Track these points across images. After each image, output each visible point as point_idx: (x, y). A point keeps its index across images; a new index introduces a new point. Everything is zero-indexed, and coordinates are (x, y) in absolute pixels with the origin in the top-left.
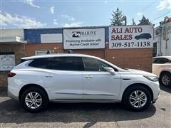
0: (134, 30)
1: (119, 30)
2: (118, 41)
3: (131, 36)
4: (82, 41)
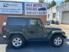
0: (38, 5)
1: (30, 5)
3: (36, 9)
4: (9, 9)
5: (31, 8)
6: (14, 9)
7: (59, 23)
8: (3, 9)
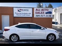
4: (22, 13)
5: (40, 12)
6: (26, 13)
7: (58, 24)
8: (18, 13)
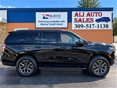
0: (95, 14)
2: (80, 23)
3: (92, 20)
4: (50, 21)
5: (83, 19)
8: (43, 22)
